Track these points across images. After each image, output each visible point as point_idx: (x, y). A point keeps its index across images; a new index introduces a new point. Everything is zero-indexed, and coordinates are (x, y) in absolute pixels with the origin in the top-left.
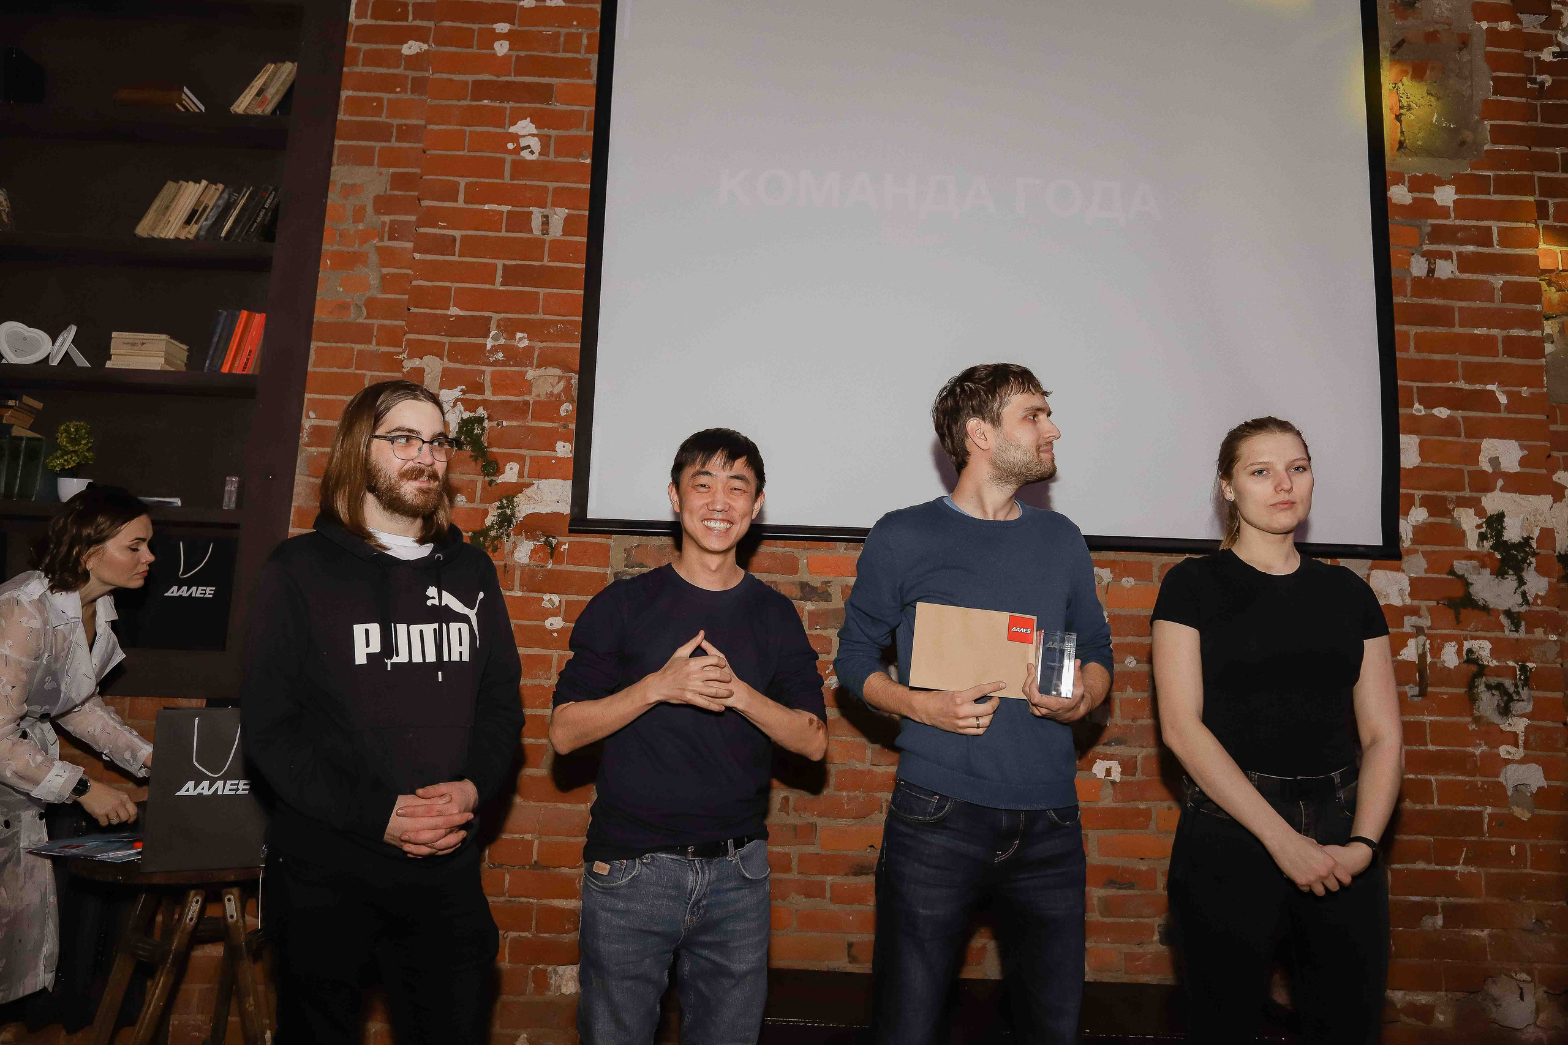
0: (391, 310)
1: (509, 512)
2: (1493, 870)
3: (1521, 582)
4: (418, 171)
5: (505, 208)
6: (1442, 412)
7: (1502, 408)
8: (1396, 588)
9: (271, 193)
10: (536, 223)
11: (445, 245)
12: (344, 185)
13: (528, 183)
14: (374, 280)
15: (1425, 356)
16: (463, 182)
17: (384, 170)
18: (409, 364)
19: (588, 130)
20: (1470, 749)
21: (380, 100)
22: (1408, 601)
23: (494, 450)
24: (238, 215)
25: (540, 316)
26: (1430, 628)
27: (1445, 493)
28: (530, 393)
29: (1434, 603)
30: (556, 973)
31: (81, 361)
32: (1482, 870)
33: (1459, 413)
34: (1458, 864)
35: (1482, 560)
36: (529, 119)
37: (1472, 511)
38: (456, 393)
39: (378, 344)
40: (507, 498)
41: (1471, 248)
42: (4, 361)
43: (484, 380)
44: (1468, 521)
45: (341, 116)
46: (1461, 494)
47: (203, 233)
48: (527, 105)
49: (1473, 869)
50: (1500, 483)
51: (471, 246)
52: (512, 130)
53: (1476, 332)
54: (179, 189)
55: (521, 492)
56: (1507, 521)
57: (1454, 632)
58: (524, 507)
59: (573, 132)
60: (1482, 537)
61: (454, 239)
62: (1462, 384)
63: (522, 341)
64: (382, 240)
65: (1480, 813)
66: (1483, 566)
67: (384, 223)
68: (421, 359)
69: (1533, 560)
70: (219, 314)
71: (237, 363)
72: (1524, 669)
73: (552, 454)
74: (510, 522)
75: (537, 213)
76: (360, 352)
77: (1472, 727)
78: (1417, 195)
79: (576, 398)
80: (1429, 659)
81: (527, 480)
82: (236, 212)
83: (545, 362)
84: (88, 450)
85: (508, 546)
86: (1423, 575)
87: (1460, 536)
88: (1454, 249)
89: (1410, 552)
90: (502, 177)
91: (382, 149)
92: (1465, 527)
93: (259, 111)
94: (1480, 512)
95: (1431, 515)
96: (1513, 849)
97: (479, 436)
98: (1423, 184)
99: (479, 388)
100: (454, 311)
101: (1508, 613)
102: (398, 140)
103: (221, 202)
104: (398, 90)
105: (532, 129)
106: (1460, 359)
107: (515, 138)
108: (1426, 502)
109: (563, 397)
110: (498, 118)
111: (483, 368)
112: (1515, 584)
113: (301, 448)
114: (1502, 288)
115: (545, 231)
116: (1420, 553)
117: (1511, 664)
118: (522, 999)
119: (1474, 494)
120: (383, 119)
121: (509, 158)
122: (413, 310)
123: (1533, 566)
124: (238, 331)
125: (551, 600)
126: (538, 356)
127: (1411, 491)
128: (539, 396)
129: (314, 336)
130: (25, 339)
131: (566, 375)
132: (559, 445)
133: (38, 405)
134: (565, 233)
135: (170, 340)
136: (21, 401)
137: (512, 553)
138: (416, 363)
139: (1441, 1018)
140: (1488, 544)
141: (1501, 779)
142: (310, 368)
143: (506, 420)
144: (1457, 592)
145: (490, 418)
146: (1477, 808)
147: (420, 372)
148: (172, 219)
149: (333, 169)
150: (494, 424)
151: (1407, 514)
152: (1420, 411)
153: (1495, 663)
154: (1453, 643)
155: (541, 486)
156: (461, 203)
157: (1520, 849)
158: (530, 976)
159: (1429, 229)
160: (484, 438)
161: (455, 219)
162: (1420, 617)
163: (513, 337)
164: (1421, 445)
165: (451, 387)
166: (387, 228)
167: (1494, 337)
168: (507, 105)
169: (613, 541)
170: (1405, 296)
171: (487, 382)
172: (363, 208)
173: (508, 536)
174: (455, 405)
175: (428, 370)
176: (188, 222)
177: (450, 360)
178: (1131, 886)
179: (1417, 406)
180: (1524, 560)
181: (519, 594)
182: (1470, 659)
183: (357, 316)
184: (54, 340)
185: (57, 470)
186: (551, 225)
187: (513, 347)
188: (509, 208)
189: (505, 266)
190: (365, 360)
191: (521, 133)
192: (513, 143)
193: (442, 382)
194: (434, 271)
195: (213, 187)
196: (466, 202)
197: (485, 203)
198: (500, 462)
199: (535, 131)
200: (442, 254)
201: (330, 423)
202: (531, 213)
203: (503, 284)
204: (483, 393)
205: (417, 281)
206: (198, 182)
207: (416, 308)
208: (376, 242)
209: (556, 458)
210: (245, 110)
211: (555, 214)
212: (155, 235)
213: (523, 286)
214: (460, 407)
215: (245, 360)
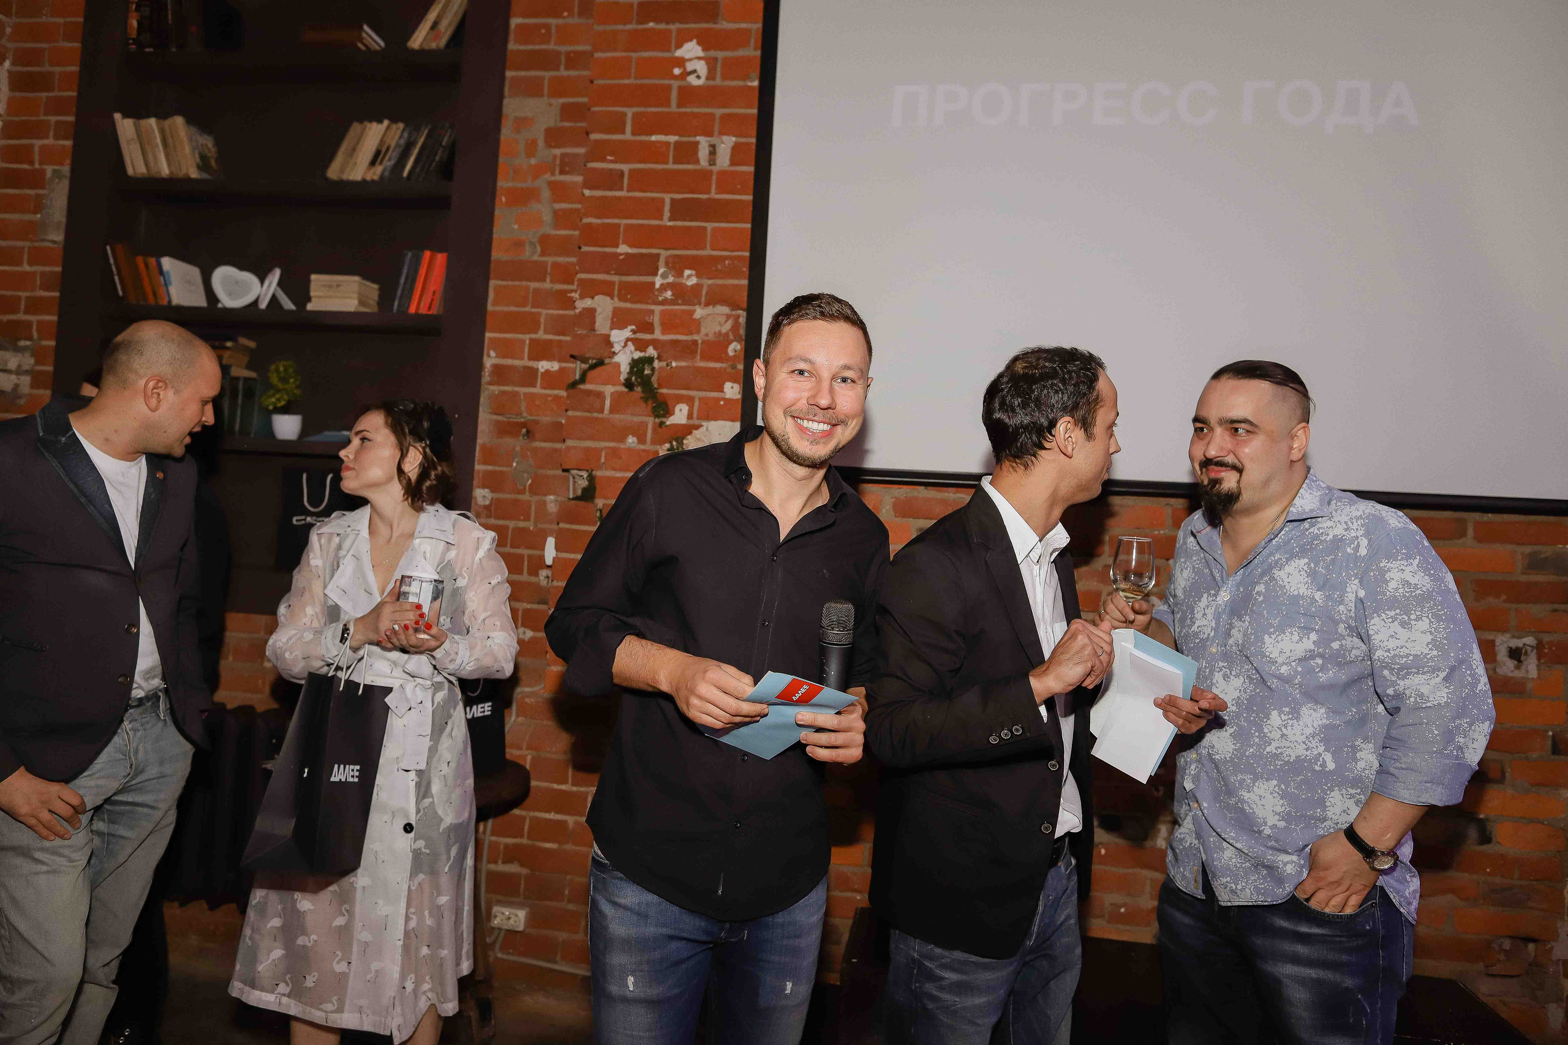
0: (563, 246)
4: (585, 100)
5: (672, 139)
9: (447, 131)
10: (703, 153)
11: (613, 180)
12: (516, 118)
13: (696, 110)
14: (547, 217)
16: (630, 112)
17: (553, 101)
18: (583, 304)
19: (755, 49)
21: (547, 26)
23: (664, 391)
24: (419, 154)
25: (708, 252)
28: (698, 332)
31: (288, 305)
36: (695, 41)
38: (627, 333)
39: (552, 282)
40: (677, 440)
42: (220, 305)
43: (653, 319)
45: (512, 46)
47: (387, 174)
48: (693, 26)
51: (640, 180)
52: (679, 53)
54: (364, 129)
55: (690, 433)
59: (740, 53)
61: (622, 173)
63: (690, 278)
64: (553, 174)
67: (555, 157)
68: (593, 298)
70: (405, 255)
71: (424, 302)
73: (721, 395)
75: (703, 142)
76: (536, 290)
79: (744, 337)
81: (695, 422)
82: (416, 151)
83: (713, 300)
84: (295, 388)
90: (668, 105)
91: (551, 79)
93: (434, 46)
97: (649, 377)
99: (648, 328)
100: (623, 249)
102: (567, 68)
103: (402, 142)
104: (566, 14)
105: (699, 51)
107: (681, 62)
109: (731, 337)
110: (664, 42)
111: (653, 307)
113: (484, 386)
115: (712, 161)
120: (551, 46)
121: (675, 84)
122: (584, 249)
124: (423, 271)
126: (707, 293)
128: (707, 335)
129: (492, 276)
130: (237, 282)
131: (734, 313)
132: (728, 386)
133: (252, 344)
134: (733, 163)
135: (364, 281)
136: (237, 342)
138: (588, 303)
142: (490, 307)
143: (676, 360)
145: (659, 358)
147: (591, 313)
148: (358, 162)
149: (506, 101)
150: (664, 364)
155: (710, 428)
156: (628, 136)
160: (654, 379)
161: (624, 152)
163: (680, 274)
165: (621, 327)
166: (558, 162)
168: (674, 27)
171: (656, 320)
172: (535, 141)
174: (625, 345)
175: (599, 310)
176: (373, 163)
177: (620, 299)
183: (532, 254)
184: (262, 282)
185: (271, 408)
186: (718, 154)
187: (681, 285)
188: (676, 138)
189: (672, 200)
190: (540, 298)
191: (687, 57)
192: (679, 67)
193: (612, 322)
194: (603, 207)
195: (394, 126)
196: (633, 134)
197: (651, 134)
198: (670, 403)
199: (701, 54)
200: (611, 189)
201: (509, 362)
202: (698, 143)
203: (670, 220)
204: (652, 332)
205: (587, 217)
206: (380, 121)
207: (586, 245)
208: (547, 177)
209: (724, 399)
210: (420, 46)
211: (723, 142)
212: (345, 177)
213: (689, 221)
214: (631, 346)
215: (429, 300)
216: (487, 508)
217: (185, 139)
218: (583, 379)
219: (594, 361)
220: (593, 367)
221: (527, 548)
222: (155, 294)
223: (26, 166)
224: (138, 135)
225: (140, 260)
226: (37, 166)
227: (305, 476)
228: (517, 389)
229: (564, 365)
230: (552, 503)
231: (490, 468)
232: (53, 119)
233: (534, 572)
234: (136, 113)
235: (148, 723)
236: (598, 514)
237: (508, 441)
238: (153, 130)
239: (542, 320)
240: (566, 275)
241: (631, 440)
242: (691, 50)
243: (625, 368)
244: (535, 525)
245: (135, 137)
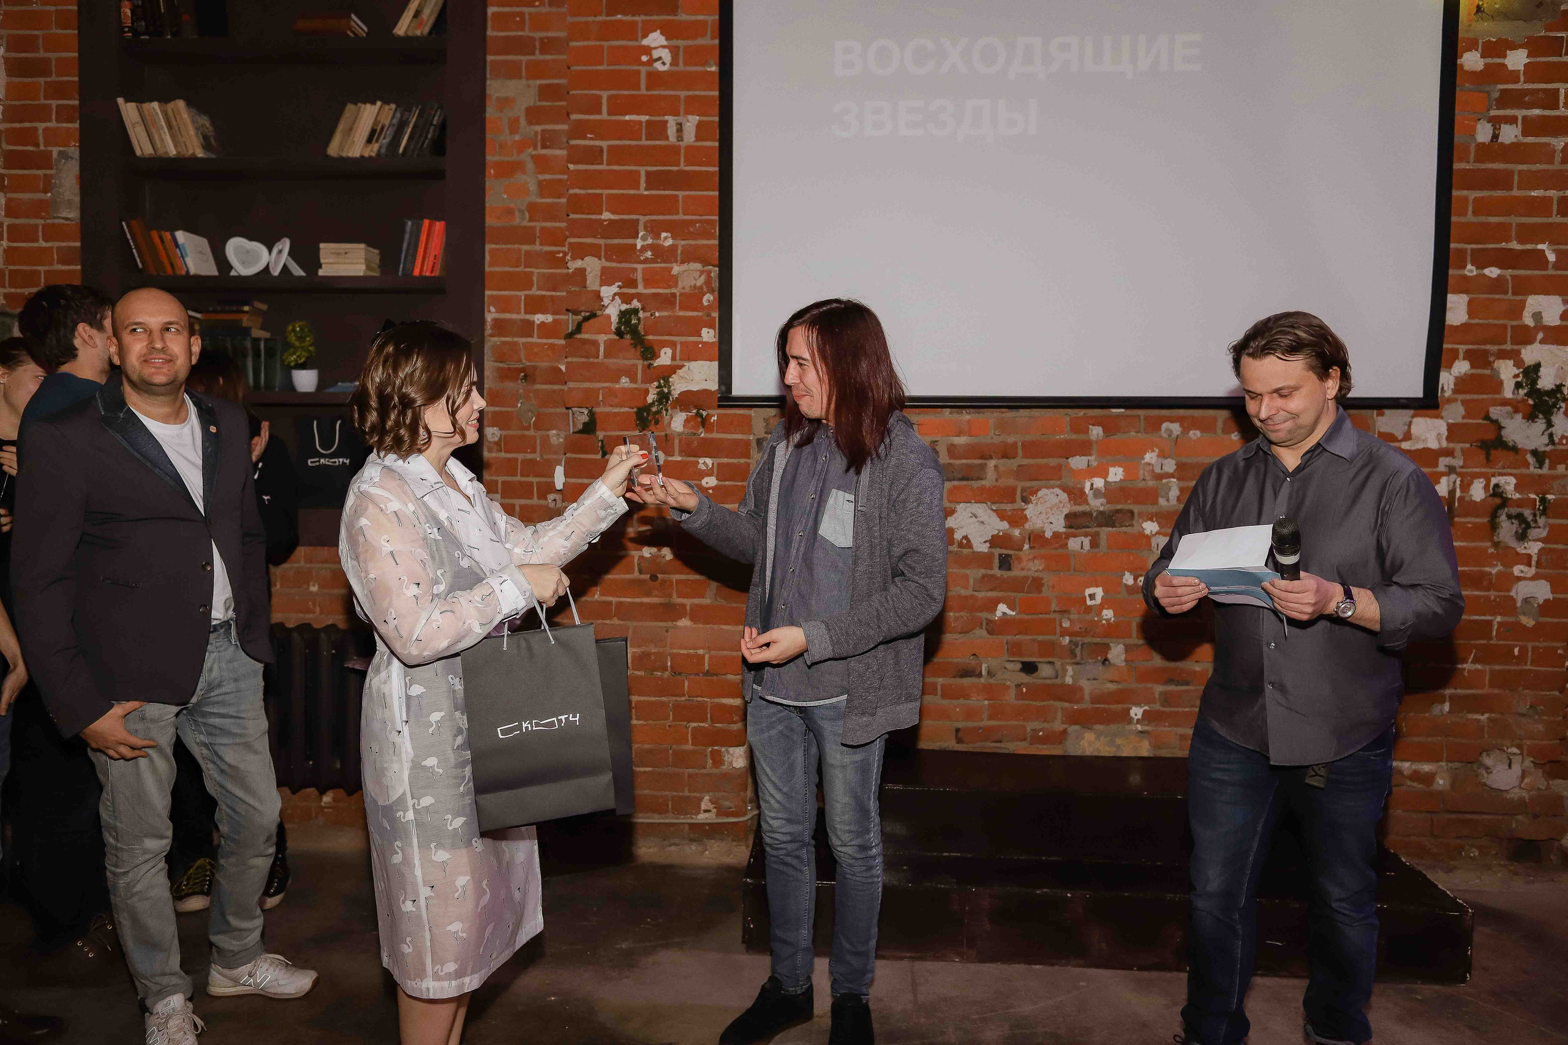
0: (550, 213)
1: (666, 390)
2: (1497, 667)
3: (1550, 425)
4: (563, 81)
5: (644, 118)
6: (1493, 272)
7: (1550, 266)
8: (1434, 433)
9: (436, 111)
10: (672, 131)
11: (594, 155)
12: (498, 98)
13: (663, 93)
14: (533, 187)
15: (1482, 219)
16: (605, 95)
17: (531, 82)
18: (574, 265)
19: (712, 39)
20: (1488, 569)
21: (521, 15)
22: (1444, 444)
23: (650, 337)
24: (412, 132)
25: (681, 217)
26: (1462, 467)
27: (1488, 347)
28: (676, 286)
29: (1468, 445)
30: (728, 752)
31: (297, 271)
32: (1487, 668)
33: (1509, 273)
34: (1467, 663)
35: (1516, 406)
36: (658, 31)
37: (1511, 363)
38: (614, 289)
39: (541, 244)
40: (664, 379)
41: (1537, 112)
42: (233, 273)
43: (636, 276)
44: (1507, 371)
45: (490, 33)
46: (1503, 347)
47: (383, 151)
48: (656, 18)
49: (1479, 667)
50: (1540, 336)
51: (617, 155)
52: (645, 42)
53: (1532, 194)
54: (359, 110)
55: (675, 373)
56: (1543, 371)
57: (1483, 470)
58: (679, 385)
59: (700, 42)
60: (1518, 385)
61: (601, 150)
62: (1515, 245)
63: (667, 240)
64: (536, 148)
65: (1490, 623)
66: (1516, 411)
67: (536, 133)
68: (583, 259)
69: (1563, 405)
70: (406, 223)
71: (426, 264)
72: (1543, 500)
73: (699, 339)
74: (668, 399)
75: (671, 121)
76: (527, 252)
77: (1491, 550)
78: (1489, 60)
79: (717, 289)
80: (1458, 494)
81: (679, 363)
82: (409, 130)
83: (689, 257)
84: (311, 345)
85: (667, 418)
86: (1459, 420)
87: (1497, 385)
88: (1520, 113)
89: (1449, 401)
90: (639, 88)
91: (528, 63)
92: (1503, 377)
93: (418, 33)
94: (1519, 363)
95: (1472, 367)
96: (1516, 651)
97: (636, 326)
98: (1495, 49)
99: (633, 284)
100: (606, 216)
101: (1535, 453)
102: (541, 53)
103: (395, 121)
104: (537, 3)
105: (662, 40)
106: (1515, 220)
107: (648, 50)
108: (1469, 356)
109: (705, 289)
110: (631, 32)
111: (635, 266)
112: (1544, 426)
113: (487, 339)
114: (1563, 151)
115: (680, 138)
116: (1459, 402)
117: (1533, 496)
118: (704, 771)
119: (1515, 347)
120: (526, 33)
121: (643, 70)
122: (572, 216)
123: (1562, 410)
124: (423, 238)
125: (706, 462)
126: (682, 253)
127: (1456, 346)
128: (684, 288)
129: (487, 239)
130: (248, 252)
131: (706, 269)
132: (704, 331)
133: (263, 307)
134: (698, 138)
135: (367, 248)
136: (253, 306)
137: (670, 424)
138: (579, 264)
139: (1441, 782)
140: (1522, 392)
141: (1513, 593)
142: (487, 269)
143: (658, 310)
144: (1490, 436)
145: (643, 309)
146: (1489, 618)
147: (582, 272)
148: (356, 139)
149: (488, 82)
150: (648, 314)
151: (1450, 366)
152: (1471, 271)
153: (1518, 496)
154: (1482, 480)
155: (691, 367)
156: (604, 116)
157: (1523, 650)
158: (709, 755)
159: (1497, 95)
160: (641, 328)
161: (601, 130)
162: (1454, 457)
163: (659, 237)
164: (1470, 303)
165: (610, 284)
166: (539, 137)
167: (1550, 198)
168: (639, 19)
169: (752, 412)
170: (1468, 162)
171: (639, 276)
172: (517, 119)
173: (667, 410)
174: (613, 299)
175: (589, 270)
176: (369, 141)
177: (607, 260)
178: (1187, 683)
179: (1469, 267)
180: (1554, 405)
181: (679, 459)
182: (1497, 492)
183: (521, 220)
184: (270, 251)
185: (293, 364)
186: (684, 131)
187: (658, 245)
188: (647, 117)
189: (647, 173)
190: (531, 259)
191: (653, 45)
192: (647, 55)
193: (601, 280)
194: (587, 179)
195: (387, 107)
196: (609, 114)
197: (626, 114)
198: (656, 348)
199: (665, 43)
200: (593, 164)
201: (507, 316)
202: (667, 121)
203: (646, 189)
204: (636, 287)
205: (573, 188)
206: (373, 103)
207: (573, 213)
208: (530, 151)
209: (702, 343)
210: (406, 32)
211: (688, 121)
212: (344, 155)
213: (664, 190)
214: (618, 300)
215: (431, 264)
216: (498, 443)
217: (188, 121)
218: (578, 329)
219: (587, 314)
220: (586, 319)
221: (536, 475)
222: (172, 265)
223: (31, 148)
224: (142, 118)
225: (155, 234)
226: (42, 148)
227: (315, 422)
228: (516, 339)
229: (558, 317)
230: (556, 437)
231: (497, 409)
232: (54, 103)
233: (543, 496)
234: (139, 97)
235: (221, 646)
236: (600, 444)
237: (510, 385)
238: (157, 114)
239: (535, 279)
240: (555, 238)
241: (625, 382)
242: (656, 39)
243: (614, 319)
244: (542, 456)
245: (139, 119)
